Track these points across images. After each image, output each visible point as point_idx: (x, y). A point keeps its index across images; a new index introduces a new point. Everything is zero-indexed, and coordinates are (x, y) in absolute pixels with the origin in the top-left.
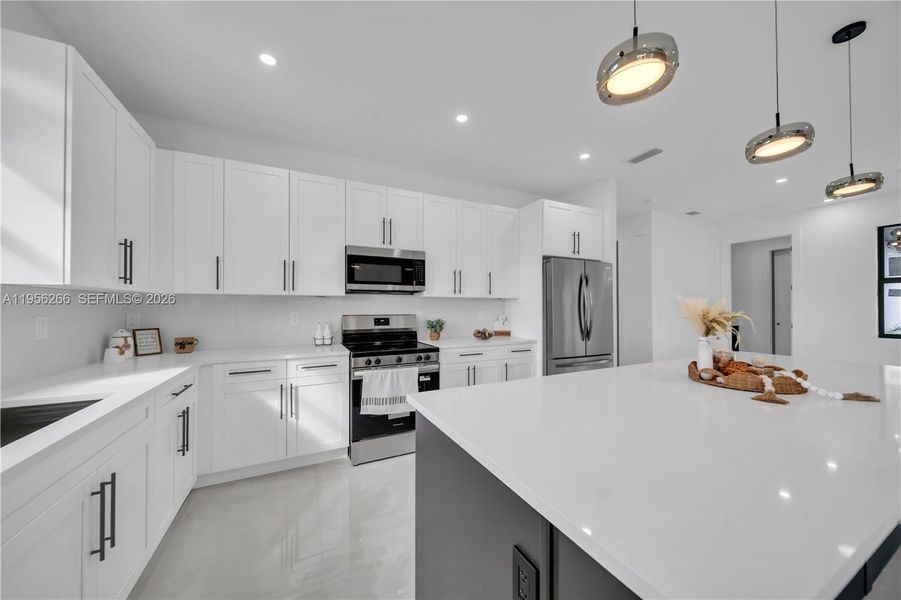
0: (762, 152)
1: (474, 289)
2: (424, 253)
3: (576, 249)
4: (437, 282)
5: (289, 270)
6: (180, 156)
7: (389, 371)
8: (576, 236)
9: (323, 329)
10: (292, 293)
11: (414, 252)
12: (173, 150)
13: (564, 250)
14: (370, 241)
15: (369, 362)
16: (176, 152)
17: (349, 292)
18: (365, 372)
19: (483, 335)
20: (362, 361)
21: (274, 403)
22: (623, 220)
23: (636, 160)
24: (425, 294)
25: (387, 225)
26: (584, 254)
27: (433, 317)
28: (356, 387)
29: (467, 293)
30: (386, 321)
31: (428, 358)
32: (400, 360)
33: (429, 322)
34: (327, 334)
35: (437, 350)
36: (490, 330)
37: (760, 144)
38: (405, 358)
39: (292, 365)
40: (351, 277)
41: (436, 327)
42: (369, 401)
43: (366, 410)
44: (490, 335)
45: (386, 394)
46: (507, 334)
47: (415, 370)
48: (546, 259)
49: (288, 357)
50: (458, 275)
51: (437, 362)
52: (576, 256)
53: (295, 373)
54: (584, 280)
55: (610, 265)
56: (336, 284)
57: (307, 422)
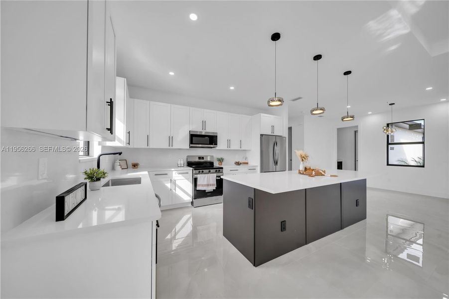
0: (314, 112)
1: (235, 146)
2: (217, 133)
3: (273, 131)
4: (221, 144)
5: (171, 140)
6: (136, 100)
7: (206, 175)
8: (273, 127)
9: (181, 161)
10: (172, 148)
11: (213, 133)
12: (134, 98)
13: (268, 132)
14: (198, 129)
15: (200, 172)
16: (135, 99)
17: (191, 147)
18: (198, 175)
19: (238, 164)
20: (197, 171)
21: (169, 185)
22: (290, 119)
23: (294, 100)
24: (217, 148)
25: (204, 123)
26: (276, 134)
27: (220, 157)
28: (195, 180)
29: (232, 148)
30: (203, 158)
31: (219, 171)
32: (210, 171)
33: (218, 159)
34: (182, 162)
35: (222, 168)
36: (241, 161)
37: (313, 111)
38: (212, 171)
39: (174, 172)
40: (191, 142)
41: (221, 160)
42: (199, 185)
43: (198, 188)
44: (241, 164)
45: (205, 183)
46: (247, 163)
47: (215, 175)
48: (262, 135)
49: (173, 169)
50: (229, 141)
51: (222, 172)
52: (273, 134)
53: (175, 175)
54: (275, 144)
55: (285, 138)
56: (186, 144)
57: (179, 192)
